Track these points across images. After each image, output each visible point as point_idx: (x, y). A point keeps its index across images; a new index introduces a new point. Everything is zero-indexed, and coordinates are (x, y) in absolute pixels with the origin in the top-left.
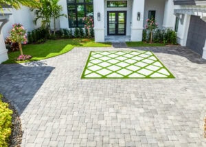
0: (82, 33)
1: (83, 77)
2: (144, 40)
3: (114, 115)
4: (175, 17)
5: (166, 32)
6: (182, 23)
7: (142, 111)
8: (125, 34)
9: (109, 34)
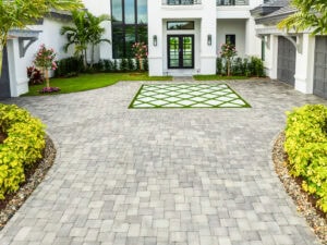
0: (131, 65)
1: (131, 106)
2: (218, 73)
3: (167, 136)
4: (260, 41)
5: (250, 61)
6: (268, 47)
7: (202, 133)
8: (192, 67)
9: (169, 67)
